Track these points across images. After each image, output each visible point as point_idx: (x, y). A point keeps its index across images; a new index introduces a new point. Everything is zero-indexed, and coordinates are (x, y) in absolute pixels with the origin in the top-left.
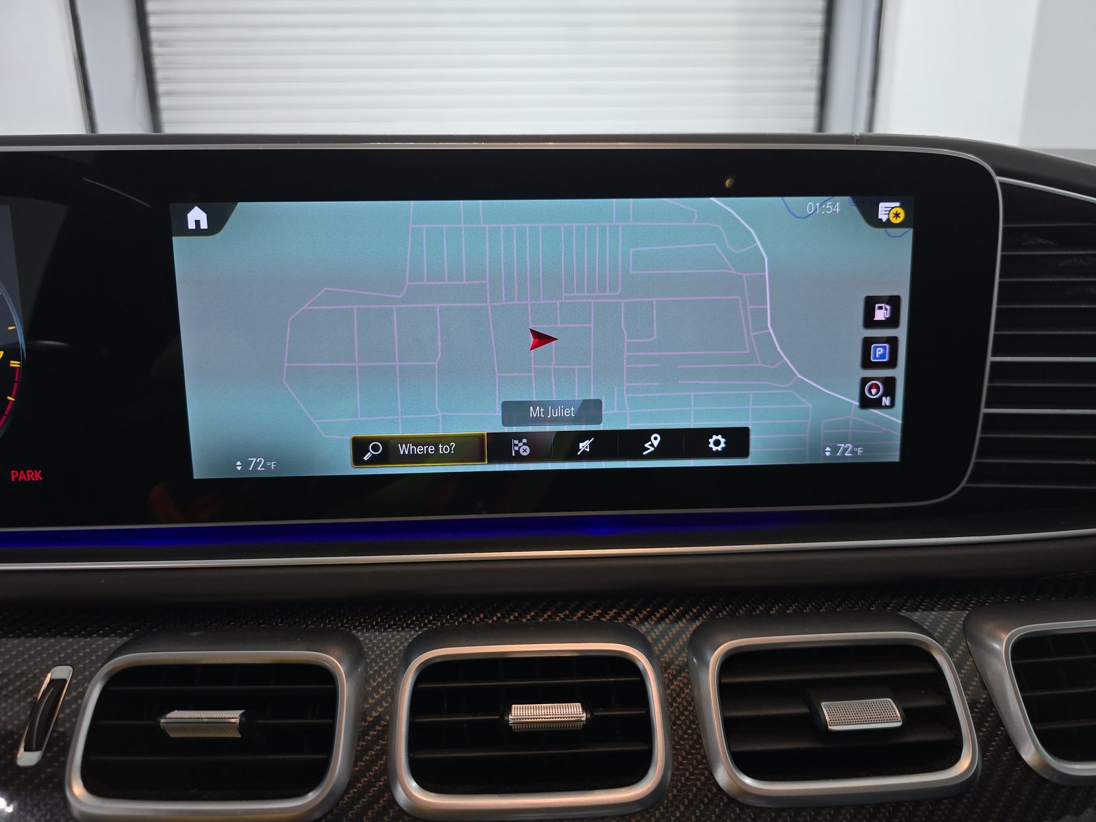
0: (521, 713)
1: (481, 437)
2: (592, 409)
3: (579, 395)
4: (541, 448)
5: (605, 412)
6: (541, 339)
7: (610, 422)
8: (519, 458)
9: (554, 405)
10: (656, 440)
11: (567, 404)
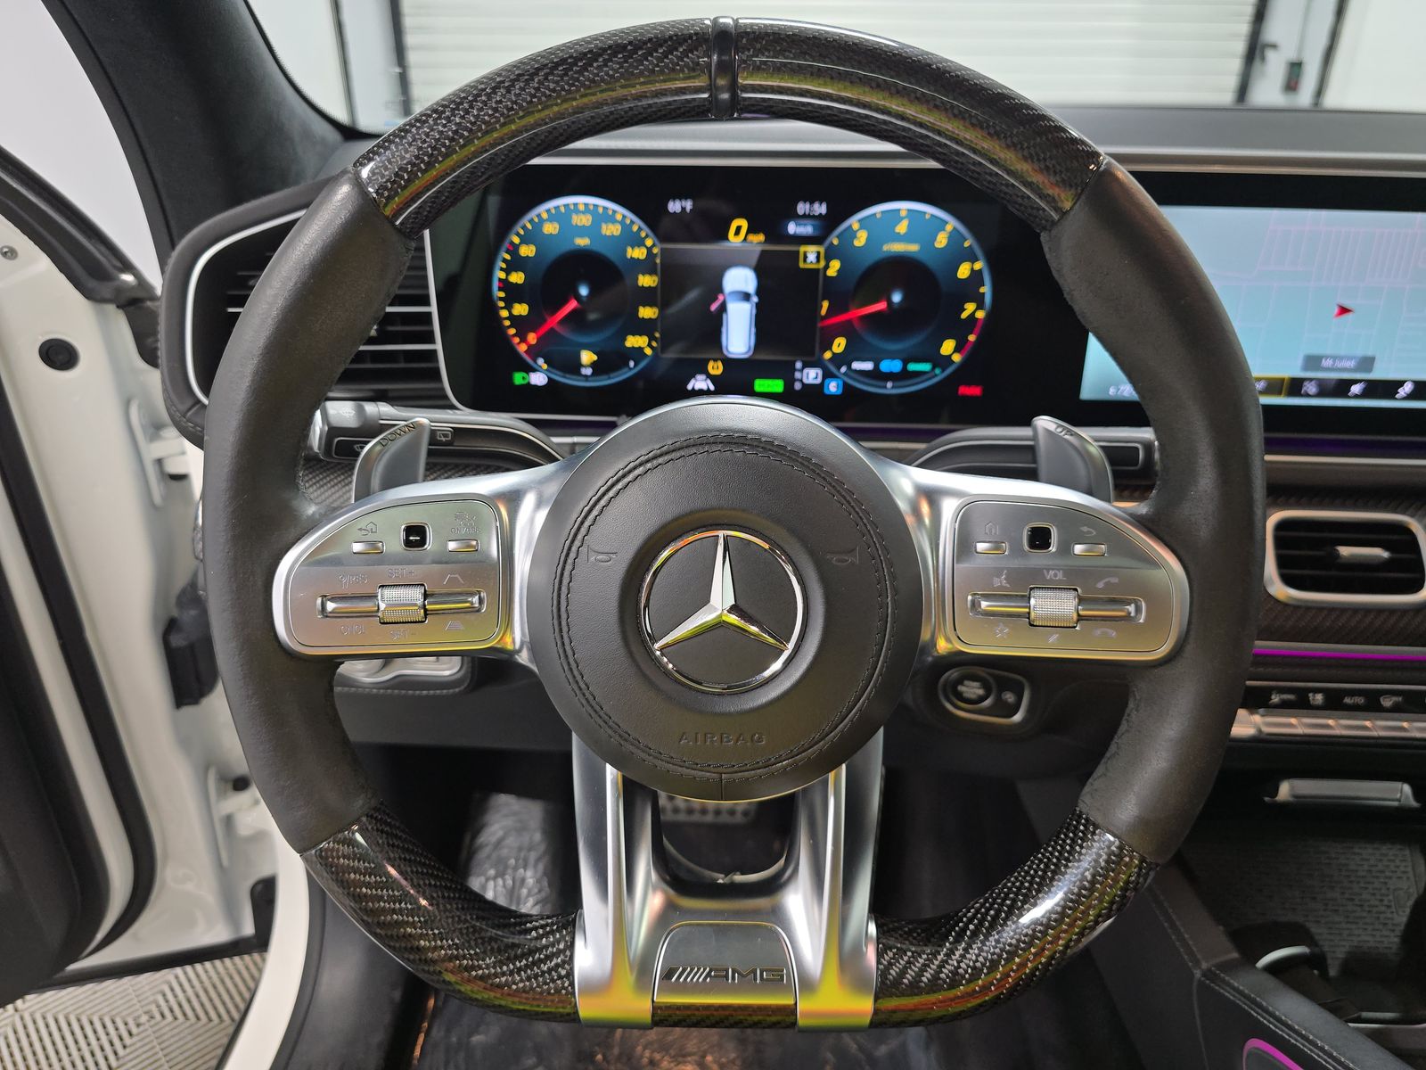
0: (1345, 551)
1: (1282, 380)
2: (1367, 363)
3: (1361, 352)
4: (1326, 389)
5: (1377, 365)
6: (1344, 310)
7: (1380, 373)
8: (1308, 395)
9: (1341, 358)
10: (1408, 388)
11: (1349, 358)
